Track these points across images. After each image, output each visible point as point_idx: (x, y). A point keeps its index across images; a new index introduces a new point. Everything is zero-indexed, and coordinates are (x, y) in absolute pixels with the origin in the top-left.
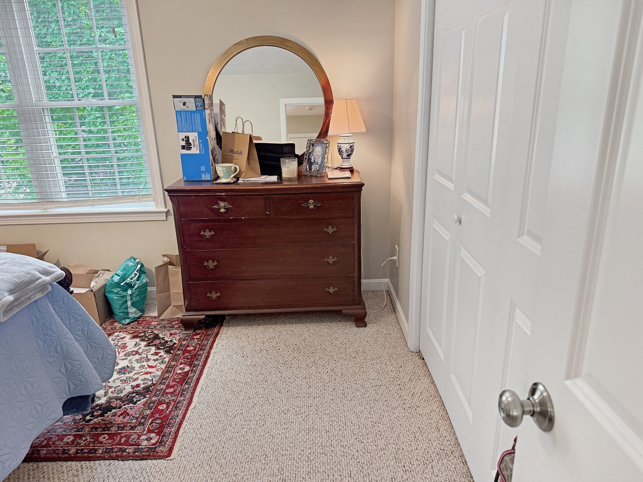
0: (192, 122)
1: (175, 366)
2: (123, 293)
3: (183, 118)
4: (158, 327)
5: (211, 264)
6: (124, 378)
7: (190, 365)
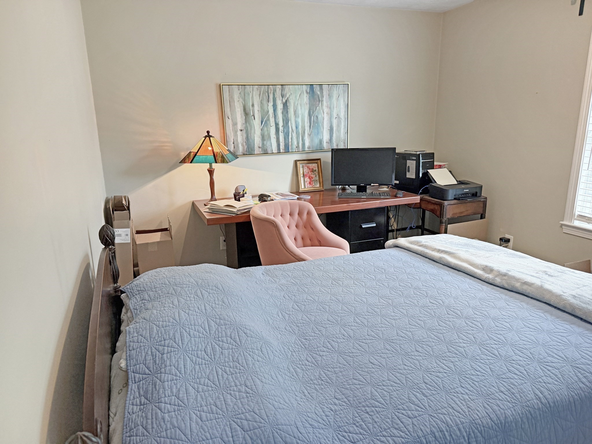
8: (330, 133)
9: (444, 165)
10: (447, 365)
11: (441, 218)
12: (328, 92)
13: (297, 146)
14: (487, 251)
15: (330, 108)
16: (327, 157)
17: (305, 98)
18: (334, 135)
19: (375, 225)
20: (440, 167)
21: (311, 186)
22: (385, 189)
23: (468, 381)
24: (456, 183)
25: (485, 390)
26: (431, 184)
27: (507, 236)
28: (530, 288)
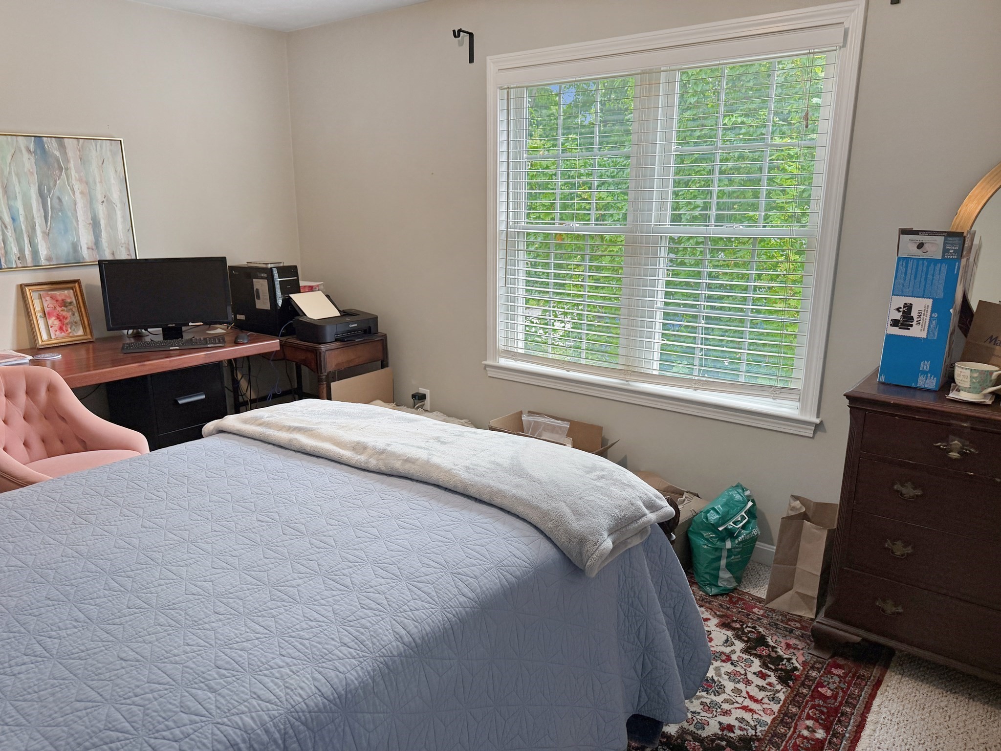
0: (926, 279)
1: (797, 717)
2: (718, 543)
3: (909, 271)
4: (765, 621)
5: (899, 549)
6: (708, 701)
7: (827, 729)
8: (94, 232)
9: (318, 286)
10: (263, 624)
11: (318, 373)
12: (78, 153)
13: (19, 255)
14: (365, 418)
15: (87, 183)
16: (92, 277)
17: (28, 162)
18: (104, 234)
19: (203, 397)
20: (311, 289)
21: (63, 334)
22: (219, 330)
23: (293, 642)
24: (338, 314)
25: (318, 649)
26: (297, 318)
27: (422, 390)
28: (413, 466)
